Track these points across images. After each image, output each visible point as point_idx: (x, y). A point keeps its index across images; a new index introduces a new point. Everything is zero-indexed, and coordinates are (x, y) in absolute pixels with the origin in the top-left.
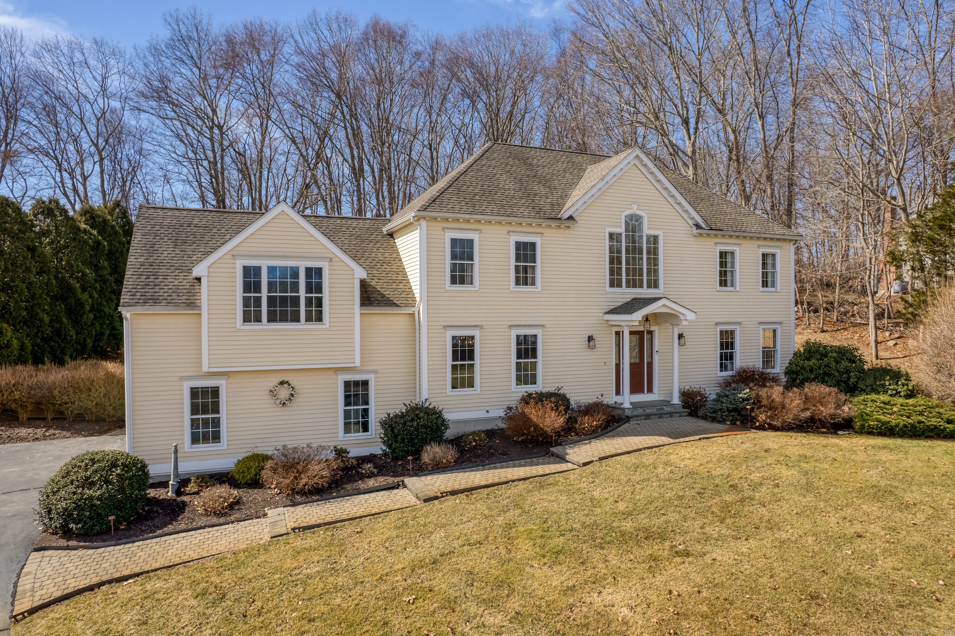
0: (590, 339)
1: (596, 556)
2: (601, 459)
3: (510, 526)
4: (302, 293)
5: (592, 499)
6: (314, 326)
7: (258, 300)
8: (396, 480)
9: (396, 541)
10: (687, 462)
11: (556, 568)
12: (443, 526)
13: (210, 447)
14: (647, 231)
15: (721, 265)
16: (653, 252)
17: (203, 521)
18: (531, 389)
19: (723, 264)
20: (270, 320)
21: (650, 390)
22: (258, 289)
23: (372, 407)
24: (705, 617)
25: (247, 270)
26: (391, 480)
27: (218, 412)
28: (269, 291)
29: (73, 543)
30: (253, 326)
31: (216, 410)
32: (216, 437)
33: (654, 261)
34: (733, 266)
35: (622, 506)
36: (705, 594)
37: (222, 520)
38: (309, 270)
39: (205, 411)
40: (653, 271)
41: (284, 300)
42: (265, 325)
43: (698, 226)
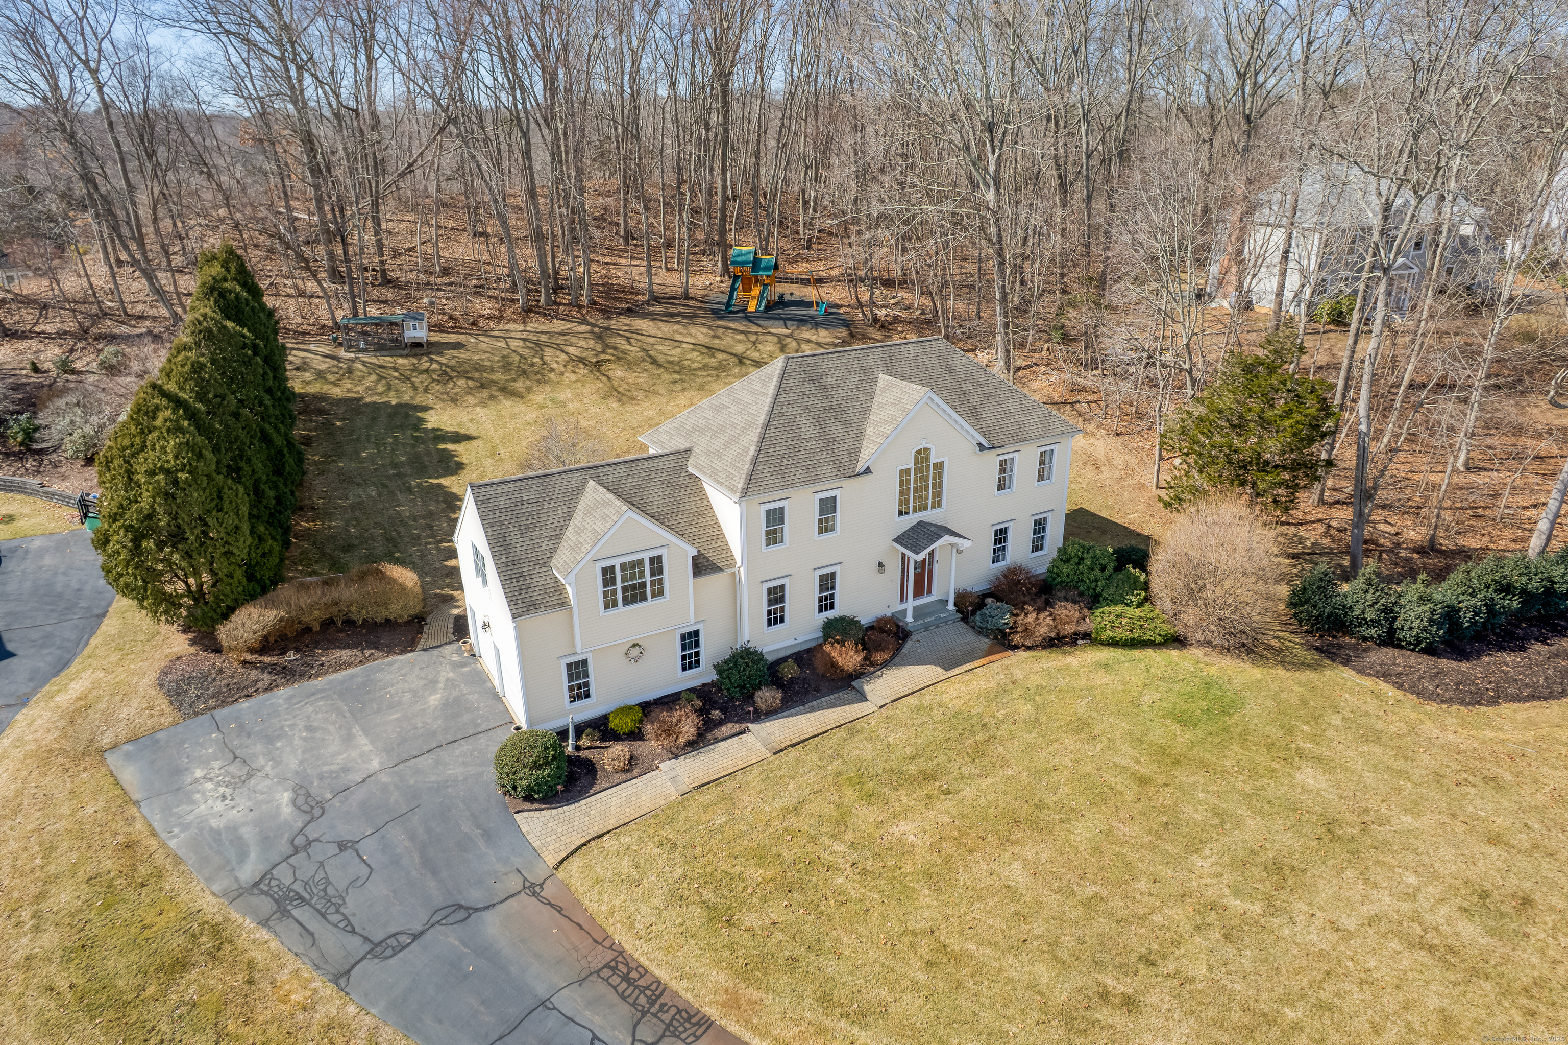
0: (880, 565)
1: (894, 795)
2: (893, 701)
3: (838, 774)
4: (648, 578)
5: (889, 745)
6: (659, 601)
7: (614, 592)
8: (744, 726)
9: (766, 792)
10: (955, 702)
11: (870, 808)
12: (793, 778)
13: (584, 702)
14: (933, 460)
15: (1001, 471)
16: (939, 475)
17: (616, 778)
18: (830, 614)
19: (1002, 470)
20: (624, 605)
21: (930, 592)
22: (614, 582)
23: (702, 649)
24: (955, 839)
25: (604, 571)
26: (738, 727)
27: (587, 676)
28: (623, 582)
29: (536, 806)
30: (612, 612)
31: (586, 675)
32: (587, 696)
33: (939, 485)
34: (1011, 471)
35: (908, 750)
36: (957, 823)
37: (629, 775)
38: (652, 560)
39: (578, 678)
40: (938, 495)
41: (633, 587)
42: (621, 609)
43: (980, 445)
